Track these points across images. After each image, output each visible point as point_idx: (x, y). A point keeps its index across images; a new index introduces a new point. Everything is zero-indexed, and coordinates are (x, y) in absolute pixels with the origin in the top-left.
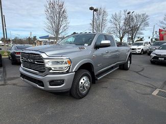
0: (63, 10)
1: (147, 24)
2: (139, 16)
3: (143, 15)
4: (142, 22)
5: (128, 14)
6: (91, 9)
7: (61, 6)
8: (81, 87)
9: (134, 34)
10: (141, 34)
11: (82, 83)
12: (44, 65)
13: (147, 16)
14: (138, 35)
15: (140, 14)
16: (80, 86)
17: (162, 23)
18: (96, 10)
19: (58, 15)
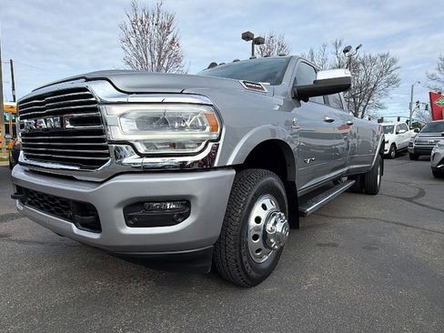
0: (170, 37)
1: (394, 82)
2: (373, 61)
3: (383, 57)
4: (382, 74)
5: (345, 51)
6: (247, 36)
7: (165, 28)
8: (255, 237)
9: (361, 108)
10: (380, 106)
11: (258, 220)
12: (101, 132)
13: (394, 61)
14: (371, 112)
15: (373, 55)
16: (251, 234)
17: (432, 78)
18: (258, 41)
19: (156, 54)
